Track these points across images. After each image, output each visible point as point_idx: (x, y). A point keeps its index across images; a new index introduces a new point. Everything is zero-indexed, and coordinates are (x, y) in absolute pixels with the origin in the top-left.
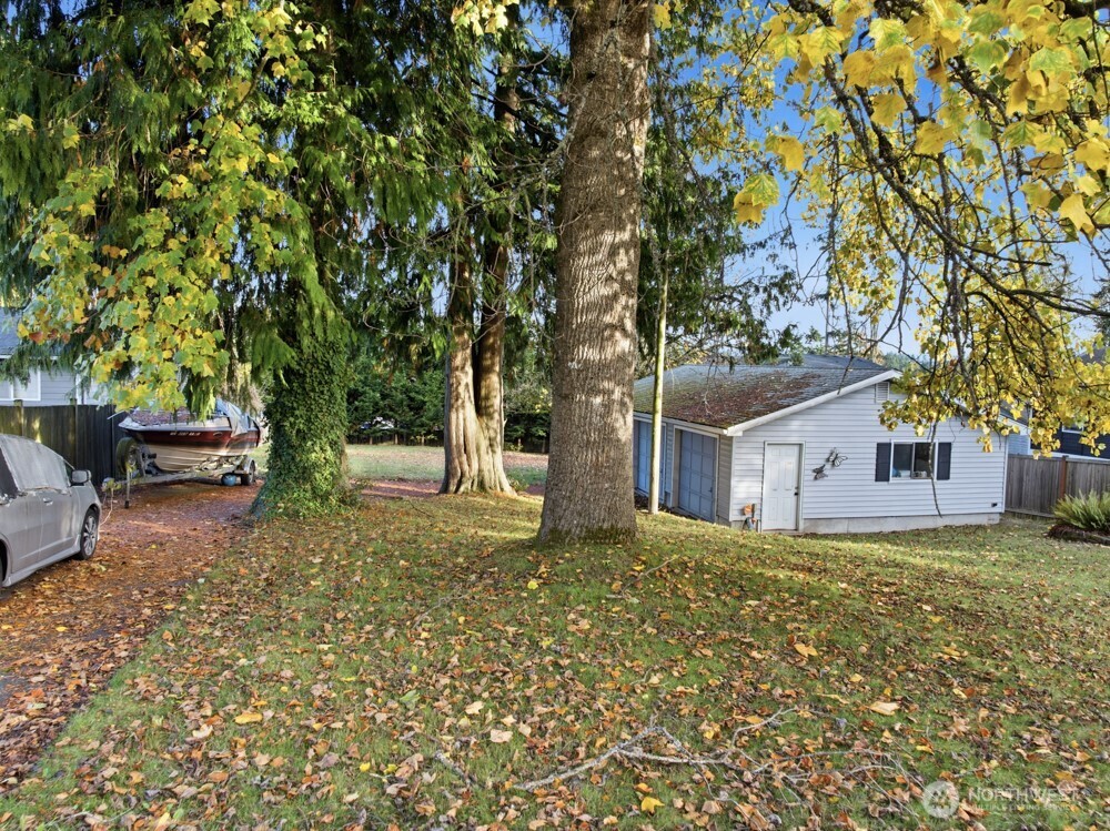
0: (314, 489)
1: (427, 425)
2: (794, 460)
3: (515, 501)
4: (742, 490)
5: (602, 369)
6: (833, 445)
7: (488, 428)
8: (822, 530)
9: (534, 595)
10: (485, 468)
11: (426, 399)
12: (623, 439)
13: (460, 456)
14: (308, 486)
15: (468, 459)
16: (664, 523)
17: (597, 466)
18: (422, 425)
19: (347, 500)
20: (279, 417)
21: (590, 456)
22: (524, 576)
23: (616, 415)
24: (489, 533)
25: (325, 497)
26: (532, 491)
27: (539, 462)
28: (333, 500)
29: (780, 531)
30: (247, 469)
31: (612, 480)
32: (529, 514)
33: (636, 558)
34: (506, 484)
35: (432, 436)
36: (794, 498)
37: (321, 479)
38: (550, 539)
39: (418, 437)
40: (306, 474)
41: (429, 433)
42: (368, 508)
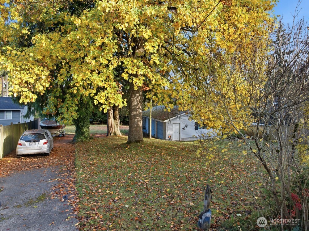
0: (85, 136)
1: (97, 119)
2: (179, 126)
3: (122, 137)
4: (168, 133)
5: (137, 115)
6: (186, 123)
7: (116, 122)
8: (185, 140)
9: (127, 150)
10: (116, 131)
11: (97, 112)
12: (141, 126)
13: (110, 128)
14: (84, 136)
15: (112, 129)
16: (152, 140)
17: (136, 130)
18: (96, 119)
19: (91, 138)
20: (78, 123)
21: (135, 129)
22: (125, 148)
23: (139, 122)
24: (118, 143)
25: (87, 138)
26: (126, 135)
27: (126, 128)
28: (88, 138)
29: (176, 141)
30: (64, 133)
31: (139, 132)
32: (125, 139)
33: (143, 144)
34: (120, 134)
35: (98, 122)
36: (179, 134)
37: (86, 134)
38: (129, 142)
39: (95, 122)
40: (83, 134)
41: (98, 121)
42: (95, 140)
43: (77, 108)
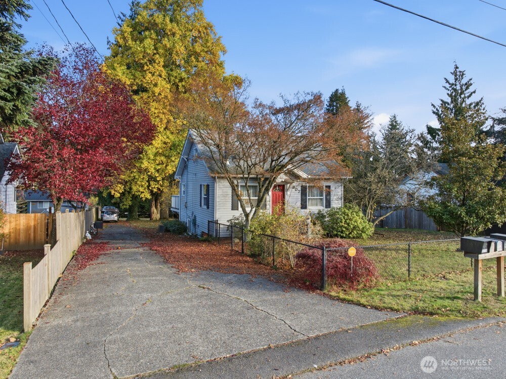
43: (131, 199)
